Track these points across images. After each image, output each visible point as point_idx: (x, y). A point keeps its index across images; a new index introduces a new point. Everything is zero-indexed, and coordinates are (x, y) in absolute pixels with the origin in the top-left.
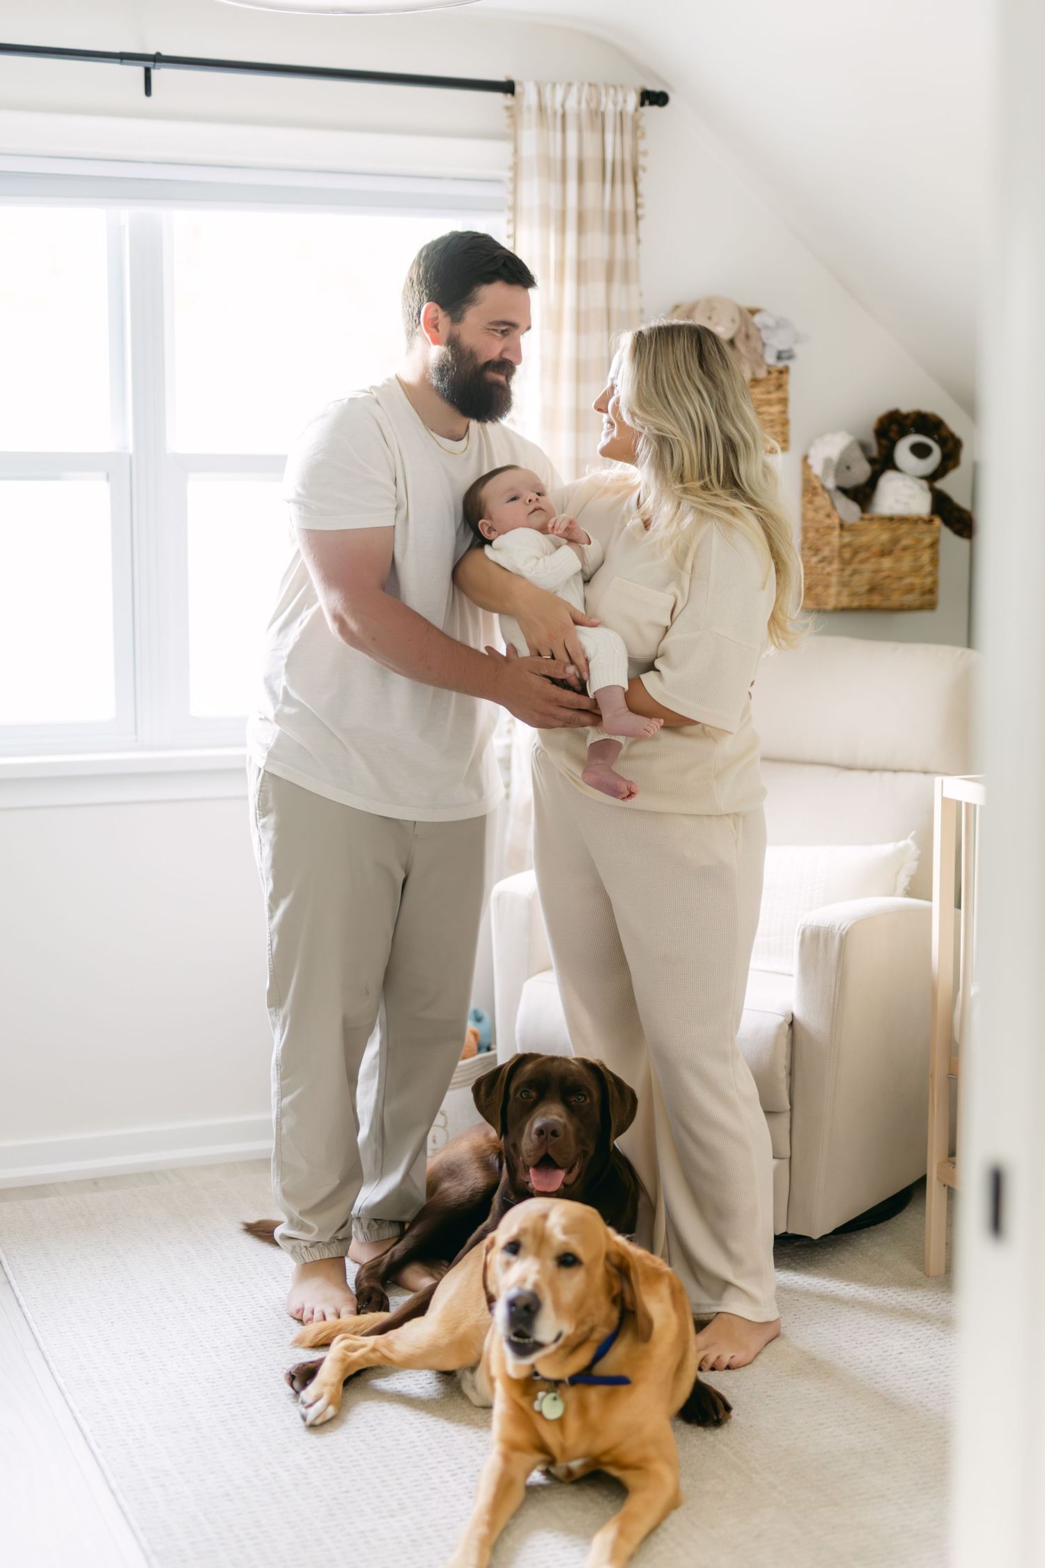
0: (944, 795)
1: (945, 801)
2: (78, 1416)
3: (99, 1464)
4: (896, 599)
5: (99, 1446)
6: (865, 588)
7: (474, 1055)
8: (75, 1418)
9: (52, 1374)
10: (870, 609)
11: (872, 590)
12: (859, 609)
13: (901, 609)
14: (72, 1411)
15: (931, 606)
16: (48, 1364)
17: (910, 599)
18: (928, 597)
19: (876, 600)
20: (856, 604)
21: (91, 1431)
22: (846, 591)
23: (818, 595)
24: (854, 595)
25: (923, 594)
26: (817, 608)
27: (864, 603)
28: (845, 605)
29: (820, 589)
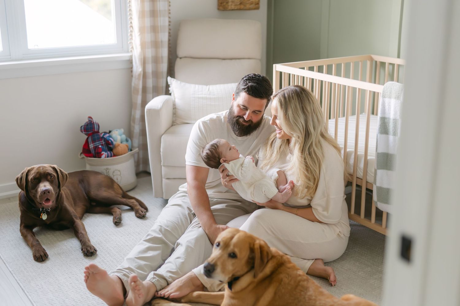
0: (277, 70)
1: (276, 71)
2: (19, 282)
3: (29, 299)
4: (248, 6)
5: (28, 292)
6: (239, 3)
7: (127, 153)
8: (18, 283)
9: (7, 267)
10: (240, 9)
11: (241, 4)
12: (237, 10)
13: (250, 9)
14: (16, 280)
15: (258, 8)
16: (5, 264)
17: (252, 6)
18: (257, 6)
19: (242, 6)
20: (236, 8)
21: (24, 287)
22: (233, 4)
23: (224, 6)
24: (236, 5)
25: (255, 5)
26: (223, 9)
27: (239, 8)
28: (233, 8)
29: (225, 3)
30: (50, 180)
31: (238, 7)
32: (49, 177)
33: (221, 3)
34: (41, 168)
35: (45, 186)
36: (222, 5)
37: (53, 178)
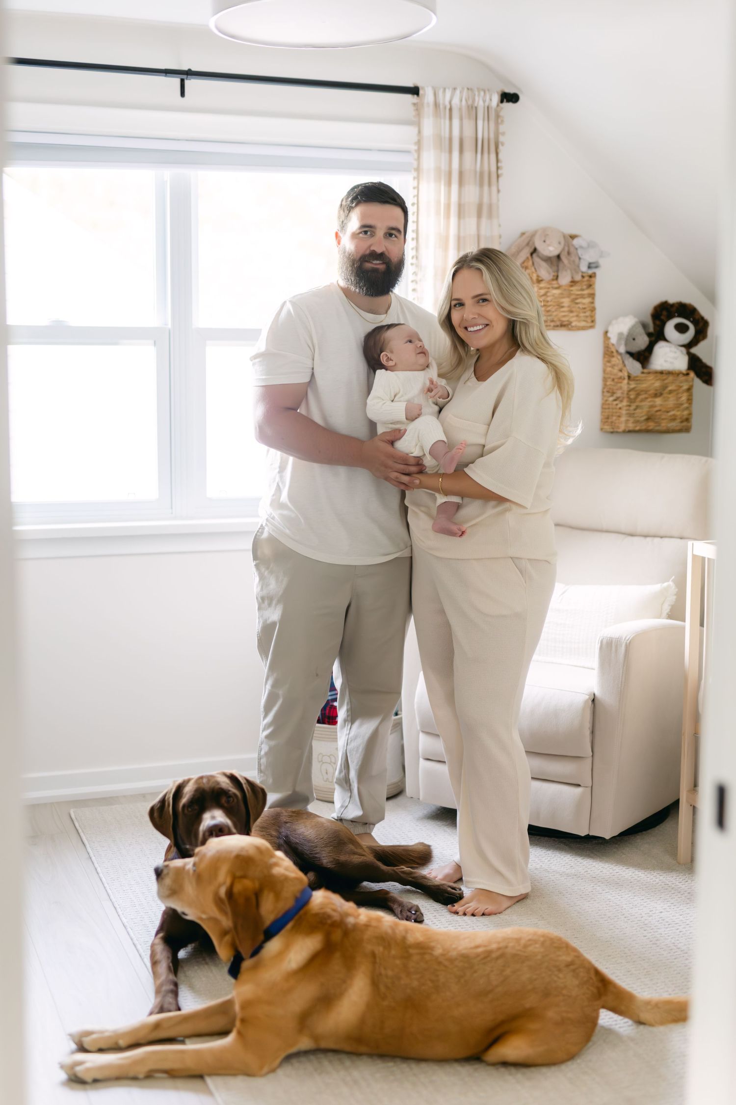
0: (694, 553)
1: (694, 556)
4: (664, 425)
6: (644, 418)
10: (648, 431)
11: (649, 419)
12: (639, 431)
13: (668, 431)
15: (687, 430)
16: (116, 910)
17: (673, 425)
18: (685, 424)
19: (651, 425)
20: (638, 428)
22: (632, 420)
23: (612, 422)
24: (637, 422)
25: (682, 422)
26: (612, 430)
27: (644, 428)
28: (631, 429)
29: (614, 418)
30: (226, 805)
31: (643, 426)
32: (223, 800)
33: (608, 418)
34: (205, 781)
35: (213, 818)
36: (610, 420)
37: (233, 801)
